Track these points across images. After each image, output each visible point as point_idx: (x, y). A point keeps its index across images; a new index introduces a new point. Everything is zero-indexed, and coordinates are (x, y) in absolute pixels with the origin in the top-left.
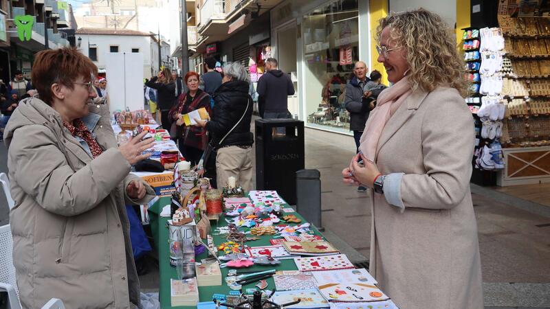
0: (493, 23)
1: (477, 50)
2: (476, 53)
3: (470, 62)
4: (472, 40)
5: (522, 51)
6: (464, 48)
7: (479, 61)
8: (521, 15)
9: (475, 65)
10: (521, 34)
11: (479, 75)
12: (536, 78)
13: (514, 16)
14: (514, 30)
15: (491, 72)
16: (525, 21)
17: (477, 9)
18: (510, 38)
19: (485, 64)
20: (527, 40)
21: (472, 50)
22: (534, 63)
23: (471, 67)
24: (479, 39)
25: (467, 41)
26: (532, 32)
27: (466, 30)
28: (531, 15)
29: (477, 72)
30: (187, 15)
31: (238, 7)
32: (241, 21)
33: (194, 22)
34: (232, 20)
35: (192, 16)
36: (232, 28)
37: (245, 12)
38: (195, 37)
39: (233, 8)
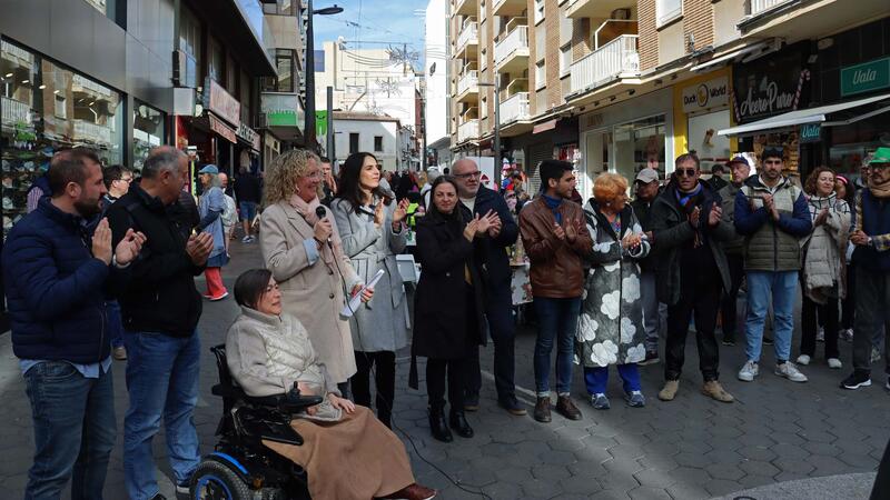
0: (750, 149)
17: (741, 140)
30: (461, 105)
31: (549, 112)
32: (551, 125)
33: (475, 114)
34: (538, 123)
35: (470, 107)
36: (538, 129)
37: (556, 117)
38: (477, 130)
39: (541, 111)
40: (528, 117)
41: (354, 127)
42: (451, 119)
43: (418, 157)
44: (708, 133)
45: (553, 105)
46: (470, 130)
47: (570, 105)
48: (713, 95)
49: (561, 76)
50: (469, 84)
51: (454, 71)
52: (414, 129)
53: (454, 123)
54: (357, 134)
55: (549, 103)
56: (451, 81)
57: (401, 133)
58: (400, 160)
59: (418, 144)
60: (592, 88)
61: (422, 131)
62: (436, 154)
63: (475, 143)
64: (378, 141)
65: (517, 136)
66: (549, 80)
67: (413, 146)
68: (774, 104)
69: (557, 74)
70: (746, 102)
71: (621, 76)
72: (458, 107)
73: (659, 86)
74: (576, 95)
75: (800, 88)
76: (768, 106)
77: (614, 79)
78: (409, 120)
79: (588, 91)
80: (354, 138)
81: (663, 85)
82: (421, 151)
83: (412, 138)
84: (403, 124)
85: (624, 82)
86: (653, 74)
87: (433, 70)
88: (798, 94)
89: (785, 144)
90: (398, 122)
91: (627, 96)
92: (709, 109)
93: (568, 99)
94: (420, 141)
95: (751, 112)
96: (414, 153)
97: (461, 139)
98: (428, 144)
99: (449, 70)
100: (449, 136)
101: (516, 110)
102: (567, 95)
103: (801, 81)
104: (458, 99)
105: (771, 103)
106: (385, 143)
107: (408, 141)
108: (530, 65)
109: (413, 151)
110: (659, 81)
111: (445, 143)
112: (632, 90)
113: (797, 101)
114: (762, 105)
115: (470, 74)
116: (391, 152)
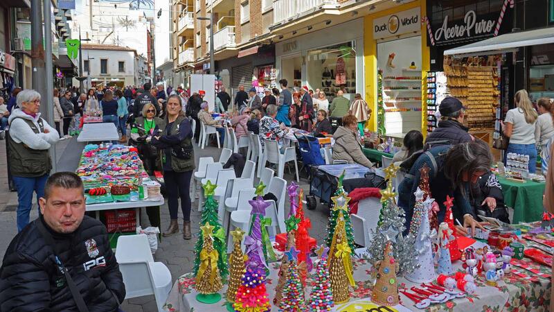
0: (441, 70)
1: (435, 83)
2: (434, 84)
3: (430, 88)
4: (432, 77)
5: (454, 83)
6: (428, 81)
7: (435, 88)
8: (453, 65)
9: (433, 90)
10: (454, 75)
11: (435, 95)
12: (461, 97)
13: (450, 65)
14: (451, 73)
15: (441, 94)
16: (455, 68)
17: (433, 62)
18: (450, 77)
19: (438, 89)
20: (456, 77)
21: (432, 83)
22: (460, 89)
23: (431, 91)
24: (435, 77)
25: (429, 78)
26: (458, 74)
27: (428, 72)
28: (458, 65)
29: (435, 94)
30: (181, 38)
31: (253, 40)
32: (255, 50)
33: (191, 44)
34: (242, 49)
35: (187, 39)
36: (242, 54)
37: (258, 44)
38: (193, 56)
39: (246, 39)
40: (234, 45)
41: (104, 55)
42: (173, 49)
43: (150, 76)
44: (390, 56)
45: (256, 35)
46: (187, 56)
47: (273, 34)
48: (404, 24)
49: (263, 12)
50: (187, 22)
51: (175, 14)
52: (146, 57)
53: (175, 52)
54: (106, 60)
55: (252, 34)
56: (174, 21)
57: (137, 60)
58: (137, 78)
59: (149, 67)
60: (294, 19)
61: (153, 58)
62: (162, 74)
63: (191, 65)
64: (121, 64)
65: (225, 60)
66: (252, 17)
67: (146, 69)
68: (473, 30)
69: (260, 10)
70: (442, 29)
71: (324, 7)
72: (178, 40)
73: (355, 16)
74: (280, 25)
75: (502, 14)
76: (466, 31)
77: (318, 9)
78: (143, 50)
79: (291, 21)
80: (104, 62)
81: (358, 15)
82: (152, 72)
83: (145, 63)
84: (139, 53)
85: (326, 12)
86: (353, 5)
87: (159, 14)
88: (500, 20)
89: (464, 65)
90: (135, 52)
91: (324, 25)
92: (398, 36)
93: (271, 29)
94: (151, 65)
95: (446, 37)
96: (147, 73)
97: (181, 62)
98: (157, 67)
99: (171, 14)
100: (172, 60)
101: (225, 40)
102: (271, 25)
103: (504, 8)
104: (179, 34)
105: (469, 28)
106: (126, 66)
107: (142, 65)
108: (236, 5)
109: (146, 72)
110: (355, 12)
111: (168, 65)
112: (329, 20)
113: (498, 26)
114: (458, 31)
115: (187, 15)
116: (130, 72)
